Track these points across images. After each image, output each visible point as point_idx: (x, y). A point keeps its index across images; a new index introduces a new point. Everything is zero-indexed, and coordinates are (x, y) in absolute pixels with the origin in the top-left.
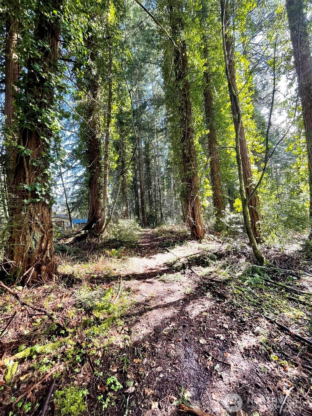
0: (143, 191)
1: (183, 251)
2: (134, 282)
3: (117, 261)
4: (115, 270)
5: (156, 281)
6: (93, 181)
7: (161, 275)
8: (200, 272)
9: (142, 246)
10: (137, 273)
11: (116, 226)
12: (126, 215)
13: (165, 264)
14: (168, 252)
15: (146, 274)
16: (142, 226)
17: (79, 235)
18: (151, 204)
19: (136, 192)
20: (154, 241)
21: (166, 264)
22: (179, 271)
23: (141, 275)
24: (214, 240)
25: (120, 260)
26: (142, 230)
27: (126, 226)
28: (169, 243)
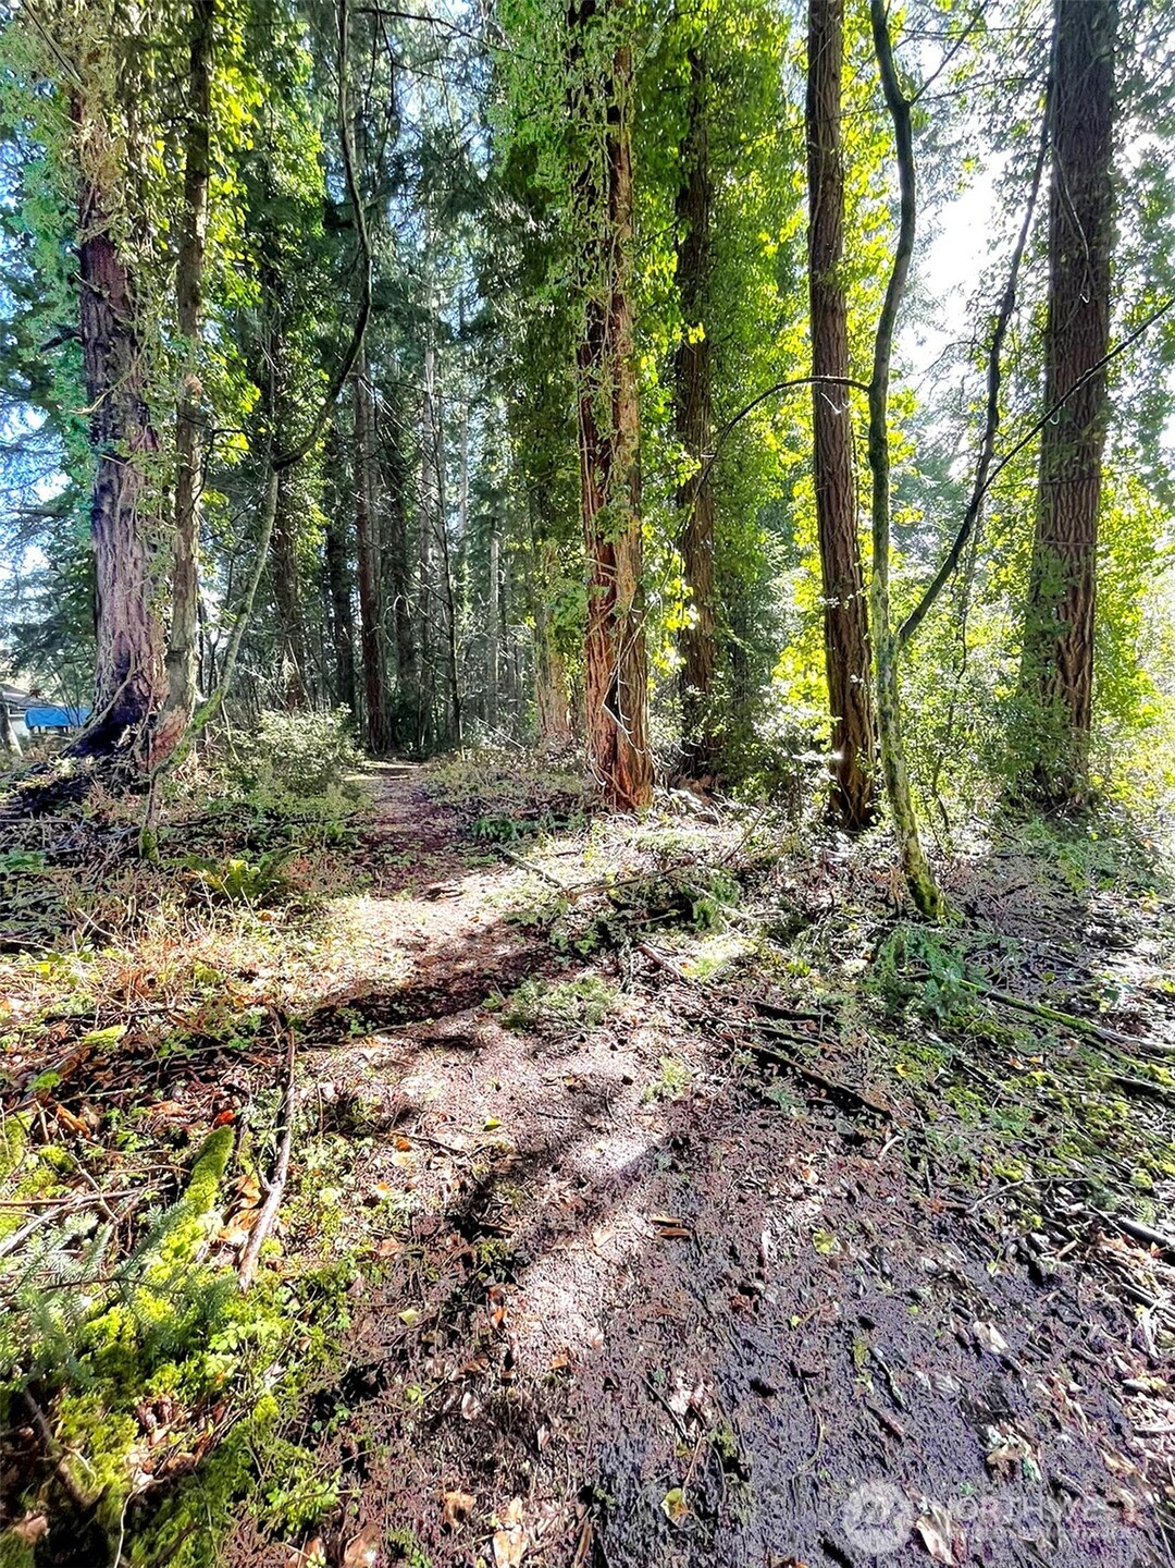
0: (371, 598)
1: (578, 860)
2: (368, 1053)
3: (256, 924)
4: (249, 976)
5: (490, 1030)
6: (113, 505)
7: (507, 990)
8: (689, 961)
9: (384, 838)
10: (380, 990)
11: (248, 744)
12: (293, 699)
13: (511, 922)
14: (510, 861)
15: (430, 989)
16: (369, 750)
17: (43, 781)
18: (406, 657)
19: (342, 601)
20: (434, 811)
21: (515, 924)
22: (587, 962)
23: (401, 996)
24: (690, 809)
25: (277, 914)
26: (367, 763)
27: (300, 743)
28: (504, 824)
